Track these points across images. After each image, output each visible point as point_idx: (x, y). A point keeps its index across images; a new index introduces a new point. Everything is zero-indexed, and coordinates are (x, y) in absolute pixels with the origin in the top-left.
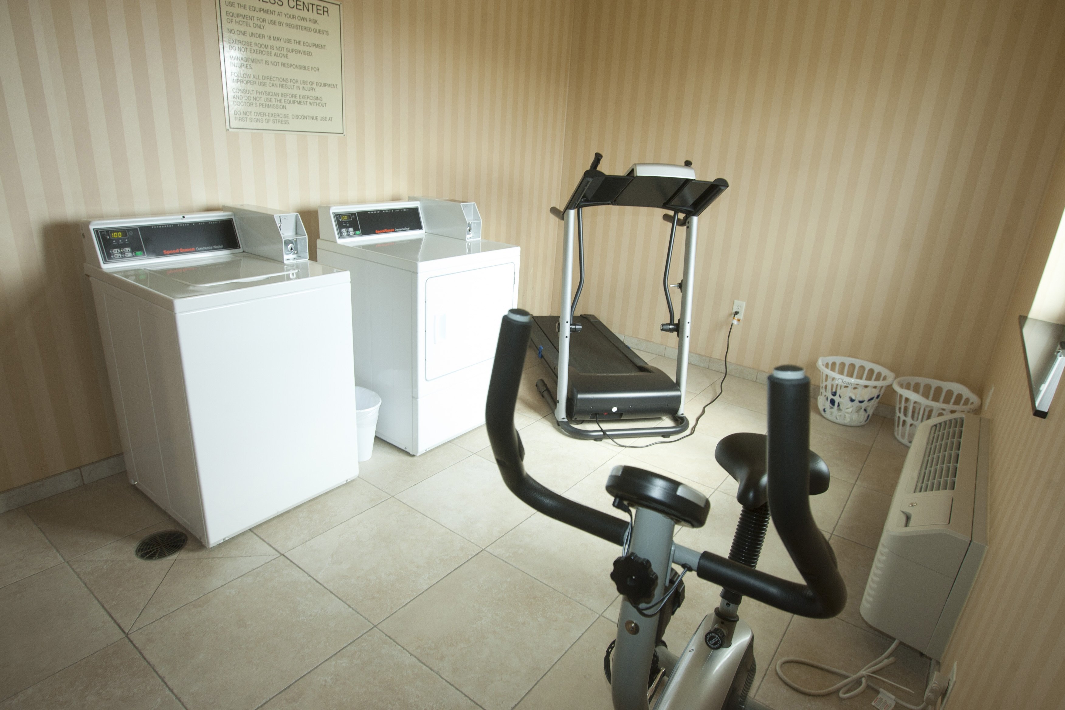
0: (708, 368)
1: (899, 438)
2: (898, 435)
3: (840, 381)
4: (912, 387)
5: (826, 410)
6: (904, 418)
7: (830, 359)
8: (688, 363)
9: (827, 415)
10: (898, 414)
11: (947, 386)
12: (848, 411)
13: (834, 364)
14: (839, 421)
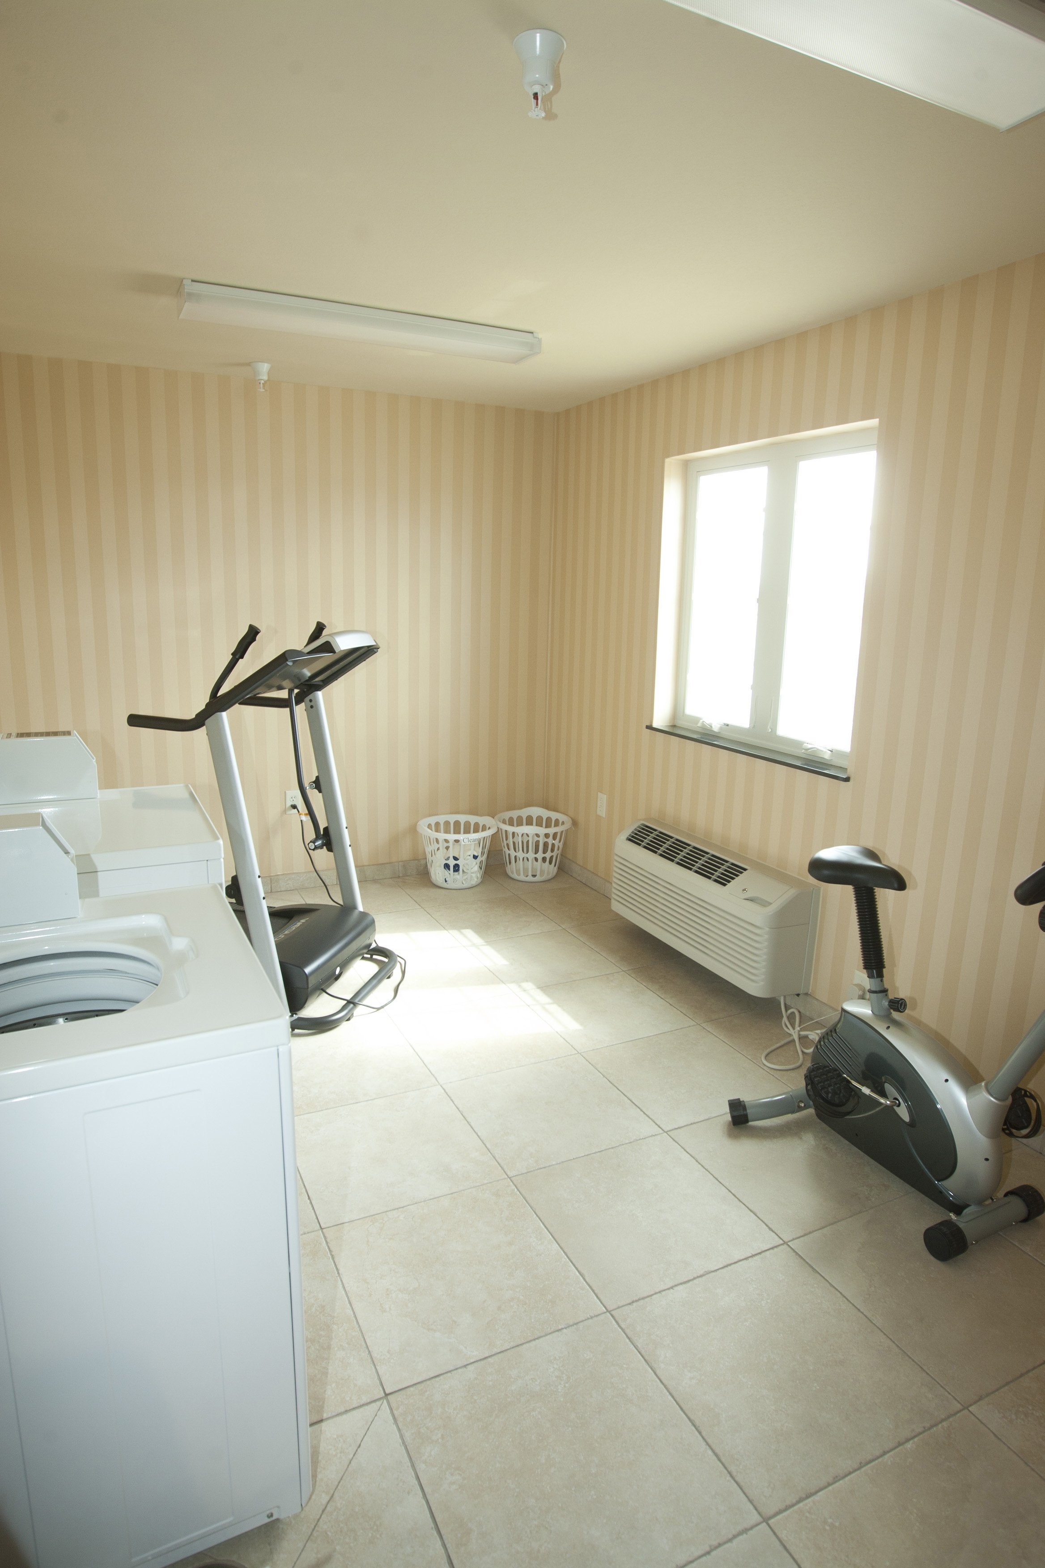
0: (271, 892)
1: (515, 876)
2: (513, 873)
3: (466, 840)
4: (507, 823)
5: (447, 879)
6: (515, 854)
7: (432, 820)
8: (358, 882)
9: (450, 885)
10: (507, 852)
11: (525, 812)
12: (473, 871)
13: (437, 824)
14: (466, 885)
